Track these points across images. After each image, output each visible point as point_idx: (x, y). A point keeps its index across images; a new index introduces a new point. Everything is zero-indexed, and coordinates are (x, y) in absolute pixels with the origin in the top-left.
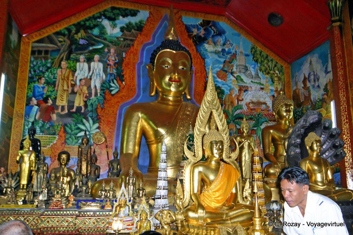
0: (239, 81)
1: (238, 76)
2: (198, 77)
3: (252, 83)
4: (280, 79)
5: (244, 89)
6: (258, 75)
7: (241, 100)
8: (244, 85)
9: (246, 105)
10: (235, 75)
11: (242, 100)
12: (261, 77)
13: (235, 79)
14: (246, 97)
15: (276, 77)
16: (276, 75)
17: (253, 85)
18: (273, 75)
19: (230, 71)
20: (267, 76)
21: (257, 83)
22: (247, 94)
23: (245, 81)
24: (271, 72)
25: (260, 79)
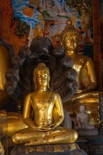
0: (45, 16)
1: (45, 11)
2: (5, 15)
3: (58, 17)
4: (87, 11)
5: (50, 23)
6: (65, 8)
7: (46, 34)
8: (50, 19)
9: (52, 38)
10: (42, 11)
11: (49, 33)
12: (68, 11)
13: (42, 14)
14: (52, 30)
15: (83, 9)
16: (83, 7)
17: (60, 19)
18: (81, 8)
19: (36, 7)
20: (74, 9)
21: (63, 16)
22: (53, 27)
23: (51, 16)
24: (79, 5)
25: (67, 12)
